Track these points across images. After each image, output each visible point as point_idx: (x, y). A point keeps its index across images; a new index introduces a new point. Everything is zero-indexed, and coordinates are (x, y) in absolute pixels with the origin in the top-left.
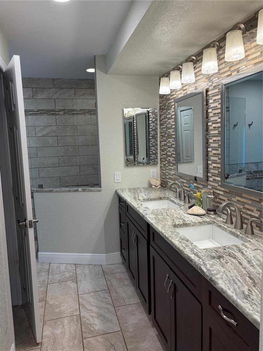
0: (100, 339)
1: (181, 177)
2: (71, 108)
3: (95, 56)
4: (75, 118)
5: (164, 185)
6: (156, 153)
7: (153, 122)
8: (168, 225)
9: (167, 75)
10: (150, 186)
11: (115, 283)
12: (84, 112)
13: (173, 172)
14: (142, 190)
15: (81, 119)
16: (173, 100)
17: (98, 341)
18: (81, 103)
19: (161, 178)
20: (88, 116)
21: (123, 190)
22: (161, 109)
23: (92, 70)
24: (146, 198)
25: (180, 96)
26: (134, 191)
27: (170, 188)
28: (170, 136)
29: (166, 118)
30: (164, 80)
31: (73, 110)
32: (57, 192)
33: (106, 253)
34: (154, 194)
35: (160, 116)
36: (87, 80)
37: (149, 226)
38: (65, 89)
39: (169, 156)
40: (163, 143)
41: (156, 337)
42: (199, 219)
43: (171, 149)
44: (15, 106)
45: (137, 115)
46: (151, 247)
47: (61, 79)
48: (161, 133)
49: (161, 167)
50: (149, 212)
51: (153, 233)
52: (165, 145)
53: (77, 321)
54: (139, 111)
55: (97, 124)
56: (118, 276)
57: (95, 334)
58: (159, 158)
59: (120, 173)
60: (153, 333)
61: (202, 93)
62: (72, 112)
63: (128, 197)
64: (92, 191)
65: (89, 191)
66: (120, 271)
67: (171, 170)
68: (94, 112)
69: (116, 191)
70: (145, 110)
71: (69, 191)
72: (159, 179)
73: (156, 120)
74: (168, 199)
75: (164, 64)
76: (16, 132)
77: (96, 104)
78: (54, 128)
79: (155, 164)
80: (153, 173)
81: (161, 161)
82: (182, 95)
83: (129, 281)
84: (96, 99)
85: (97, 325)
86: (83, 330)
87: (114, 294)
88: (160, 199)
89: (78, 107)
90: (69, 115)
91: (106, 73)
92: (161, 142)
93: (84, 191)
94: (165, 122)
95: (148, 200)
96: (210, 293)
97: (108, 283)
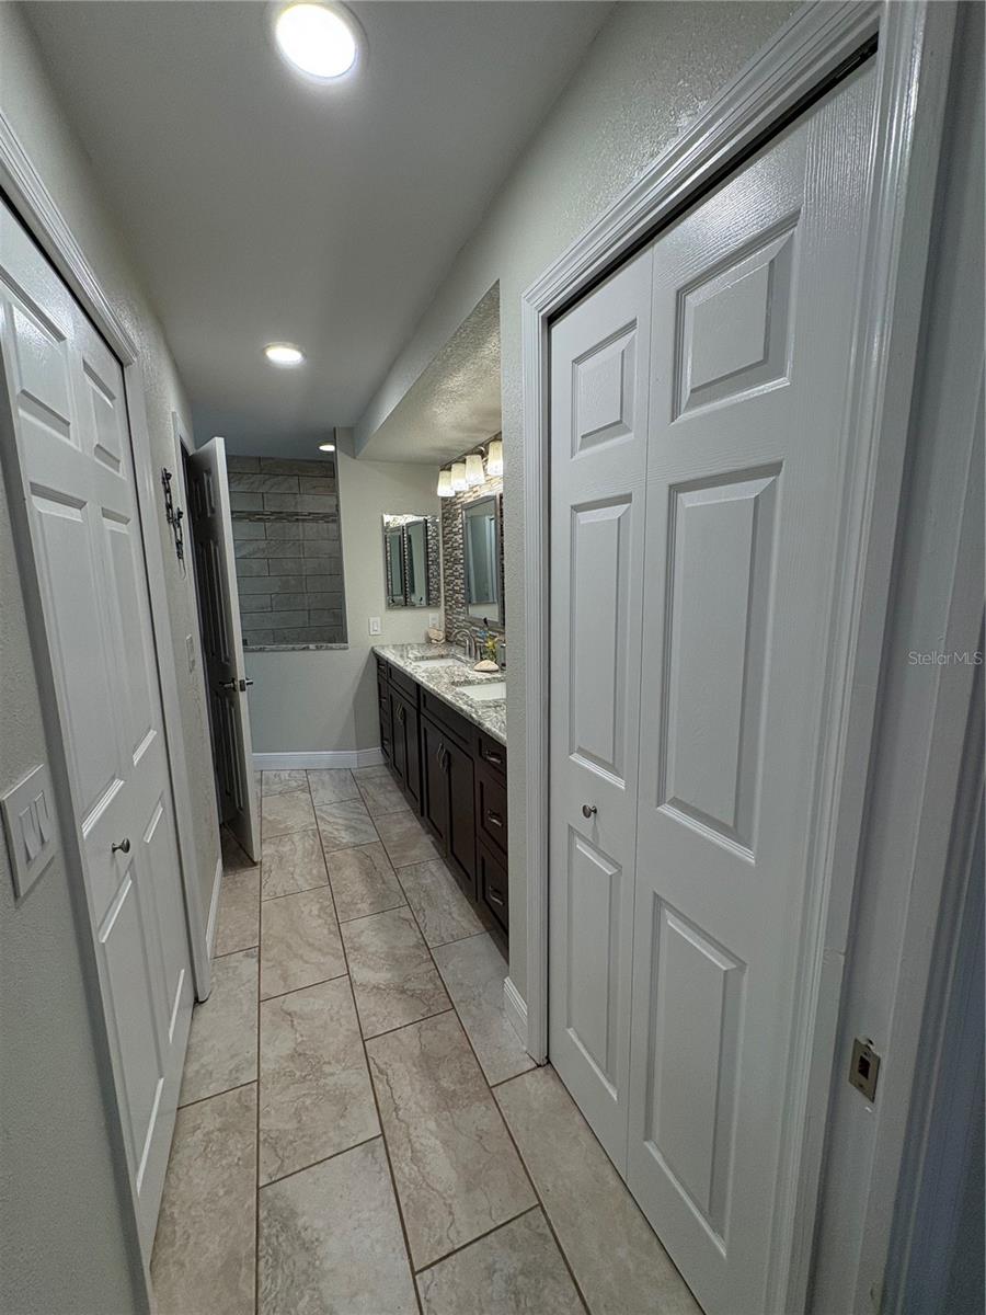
0: (349, 851)
1: (473, 624)
2: (292, 510)
3: (335, 429)
4: (301, 528)
5: (449, 640)
6: (438, 590)
7: (433, 538)
8: (446, 683)
9: (447, 467)
10: (429, 640)
11: (371, 789)
12: (316, 517)
13: (462, 618)
14: (416, 646)
15: (310, 529)
16: (459, 506)
17: (346, 854)
18: (311, 503)
19: (446, 626)
20: (322, 525)
21: (383, 647)
22: (445, 518)
23: (329, 448)
24: (419, 655)
25: (469, 500)
26: (402, 648)
27: (458, 643)
28: (457, 561)
29: (451, 532)
30: (443, 474)
31: (297, 514)
32: (272, 650)
33: (358, 749)
34: (434, 652)
35: (444, 529)
36: (321, 462)
37: (418, 686)
38: (280, 477)
39: (456, 592)
40: (448, 572)
41: (431, 845)
42: (488, 676)
43: (460, 581)
44: (215, 511)
45: (409, 525)
46: (422, 717)
47: (272, 459)
48: (444, 555)
49: (446, 610)
50: (419, 670)
51: (424, 696)
52: (452, 575)
53: (314, 835)
54: (411, 518)
55: (339, 538)
56: (377, 781)
57: (342, 847)
58: (442, 595)
59: (379, 619)
60: (427, 840)
61: (494, 498)
62: (294, 517)
63: (391, 655)
64: (331, 649)
65: (327, 649)
66: (381, 774)
67: (459, 613)
68: (333, 517)
69: (372, 648)
70: (421, 518)
71: (293, 649)
72: (443, 629)
73: (438, 535)
74: (453, 656)
75: (444, 450)
76: (215, 550)
77: (337, 506)
78: (263, 545)
79: (437, 605)
80: (433, 619)
81: (446, 601)
82: (471, 499)
83: (395, 786)
84: (338, 498)
85: (346, 837)
86: (324, 844)
87: (370, 803)
88: (442, 657)
89: (304, 509)
90: (289, 521)
91: (354, 458)
92: (444, 570)
93: (318, 648)
94: (450, 539)
95: (422, 658)
96: (480, 741)
97: (362, 790)
